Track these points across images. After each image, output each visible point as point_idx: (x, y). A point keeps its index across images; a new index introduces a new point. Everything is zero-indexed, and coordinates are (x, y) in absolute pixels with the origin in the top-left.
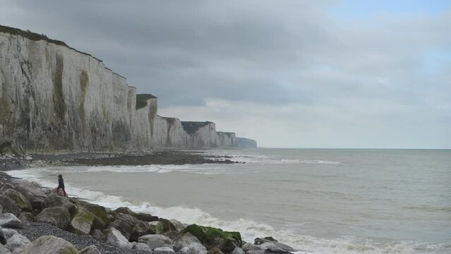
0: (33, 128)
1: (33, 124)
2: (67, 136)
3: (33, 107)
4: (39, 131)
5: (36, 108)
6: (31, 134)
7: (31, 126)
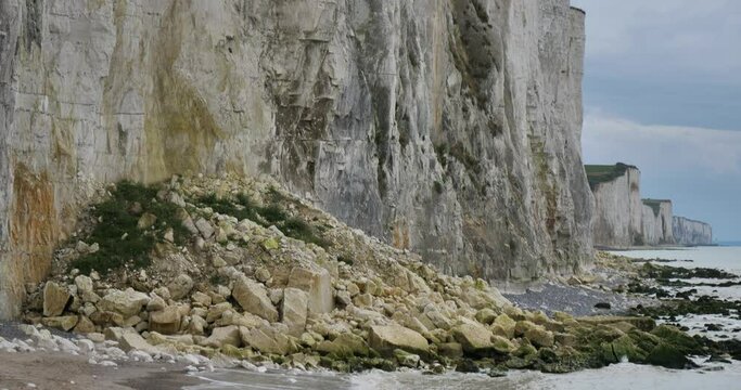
0: (403, 142)
1: (403, 118)
2: (508, 194)
3: (398, 20)
4: (426, 161)
5: (410, 31)
6: (395, 174)
7: (394, 131)
